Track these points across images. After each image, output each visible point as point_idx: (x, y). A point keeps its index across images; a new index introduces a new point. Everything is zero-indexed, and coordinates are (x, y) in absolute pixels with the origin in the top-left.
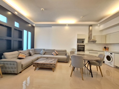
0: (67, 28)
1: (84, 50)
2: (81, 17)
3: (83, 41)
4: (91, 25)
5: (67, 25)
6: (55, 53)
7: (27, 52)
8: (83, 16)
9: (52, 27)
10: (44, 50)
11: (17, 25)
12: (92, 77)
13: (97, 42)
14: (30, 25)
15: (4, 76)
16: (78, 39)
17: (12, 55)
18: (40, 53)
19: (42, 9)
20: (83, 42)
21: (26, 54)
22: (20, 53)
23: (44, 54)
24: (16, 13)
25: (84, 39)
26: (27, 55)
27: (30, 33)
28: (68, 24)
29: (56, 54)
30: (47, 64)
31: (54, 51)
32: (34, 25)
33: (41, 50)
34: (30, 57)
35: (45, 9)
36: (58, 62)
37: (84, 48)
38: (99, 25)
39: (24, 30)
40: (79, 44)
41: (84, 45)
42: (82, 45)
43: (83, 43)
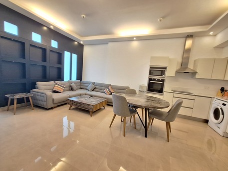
0: (135, 44)
1: (161, 91)
2: (159, 20)
3: (162, 71)
4: (190, 36)
5: (135, 38)
6: (109, 90)
7: (68, 85)
8: (163, 18)
9: (109, 43)
10: (94, 83)
11: (54, 44)
12: (146, 137)
13: (197, 76)
14: (76, 43)
15: (34, 108)
16: (151, 68)
17: (46, 85)
18: (88, 88)
19: (82, 16)
20: (162, 73)
21: (64, 87)
22: (57, 84)
23: (93, 91)
24: (52, 27)
25: (165, 68)
26: (68, 88)
27: (75, 56)
28: (137, 37)
29: (110, 92)
30: (83, 103)
31: (107, 86)
32: (82, 42)
33: (89, 83)
34: (71, 91)
35: (86, 15)
36: (108, 105)
37: (162, 85)
38: (211, 33)
39: (65, 52)
40: (153, 77)
41: (163, 81)
42: (158, 80)
43: (161, 75)
